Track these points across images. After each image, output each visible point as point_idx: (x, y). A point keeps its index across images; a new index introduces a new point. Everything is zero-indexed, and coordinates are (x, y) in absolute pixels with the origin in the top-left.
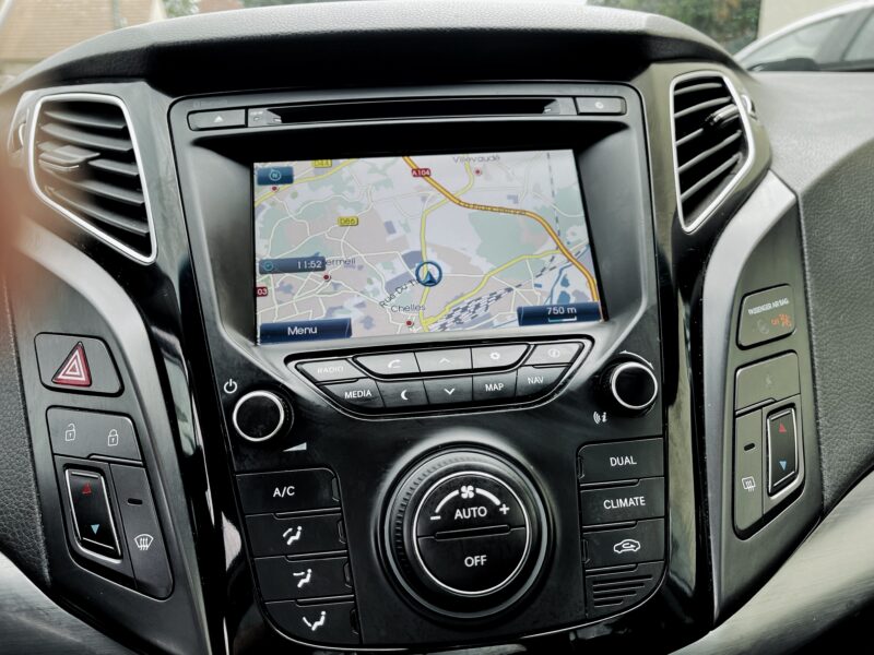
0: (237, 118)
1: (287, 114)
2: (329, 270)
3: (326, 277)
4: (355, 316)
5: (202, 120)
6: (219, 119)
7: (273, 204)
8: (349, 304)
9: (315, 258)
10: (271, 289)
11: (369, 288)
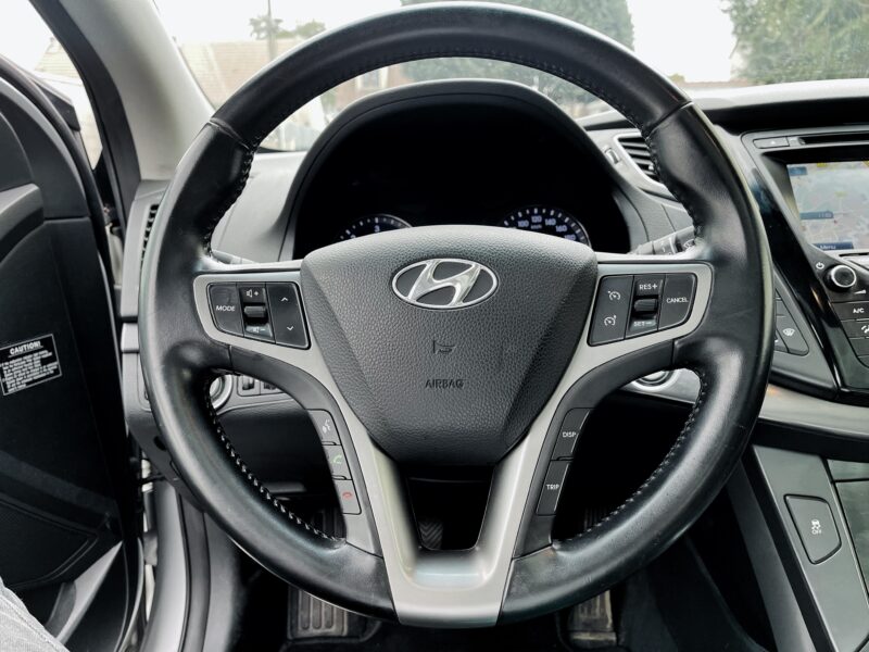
0: (783, 142)
1: (808, 140)
2: (836, 218)
3: (835, 222)
4: (854, 241)
5: (764, 143)
6: (773, 143)
7: (800, 185)
8: (850, 235)
9: (828, 212)
10: (807, 227)
11: (859, 227)
